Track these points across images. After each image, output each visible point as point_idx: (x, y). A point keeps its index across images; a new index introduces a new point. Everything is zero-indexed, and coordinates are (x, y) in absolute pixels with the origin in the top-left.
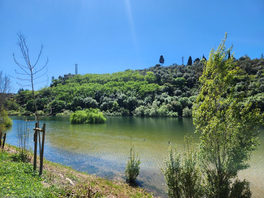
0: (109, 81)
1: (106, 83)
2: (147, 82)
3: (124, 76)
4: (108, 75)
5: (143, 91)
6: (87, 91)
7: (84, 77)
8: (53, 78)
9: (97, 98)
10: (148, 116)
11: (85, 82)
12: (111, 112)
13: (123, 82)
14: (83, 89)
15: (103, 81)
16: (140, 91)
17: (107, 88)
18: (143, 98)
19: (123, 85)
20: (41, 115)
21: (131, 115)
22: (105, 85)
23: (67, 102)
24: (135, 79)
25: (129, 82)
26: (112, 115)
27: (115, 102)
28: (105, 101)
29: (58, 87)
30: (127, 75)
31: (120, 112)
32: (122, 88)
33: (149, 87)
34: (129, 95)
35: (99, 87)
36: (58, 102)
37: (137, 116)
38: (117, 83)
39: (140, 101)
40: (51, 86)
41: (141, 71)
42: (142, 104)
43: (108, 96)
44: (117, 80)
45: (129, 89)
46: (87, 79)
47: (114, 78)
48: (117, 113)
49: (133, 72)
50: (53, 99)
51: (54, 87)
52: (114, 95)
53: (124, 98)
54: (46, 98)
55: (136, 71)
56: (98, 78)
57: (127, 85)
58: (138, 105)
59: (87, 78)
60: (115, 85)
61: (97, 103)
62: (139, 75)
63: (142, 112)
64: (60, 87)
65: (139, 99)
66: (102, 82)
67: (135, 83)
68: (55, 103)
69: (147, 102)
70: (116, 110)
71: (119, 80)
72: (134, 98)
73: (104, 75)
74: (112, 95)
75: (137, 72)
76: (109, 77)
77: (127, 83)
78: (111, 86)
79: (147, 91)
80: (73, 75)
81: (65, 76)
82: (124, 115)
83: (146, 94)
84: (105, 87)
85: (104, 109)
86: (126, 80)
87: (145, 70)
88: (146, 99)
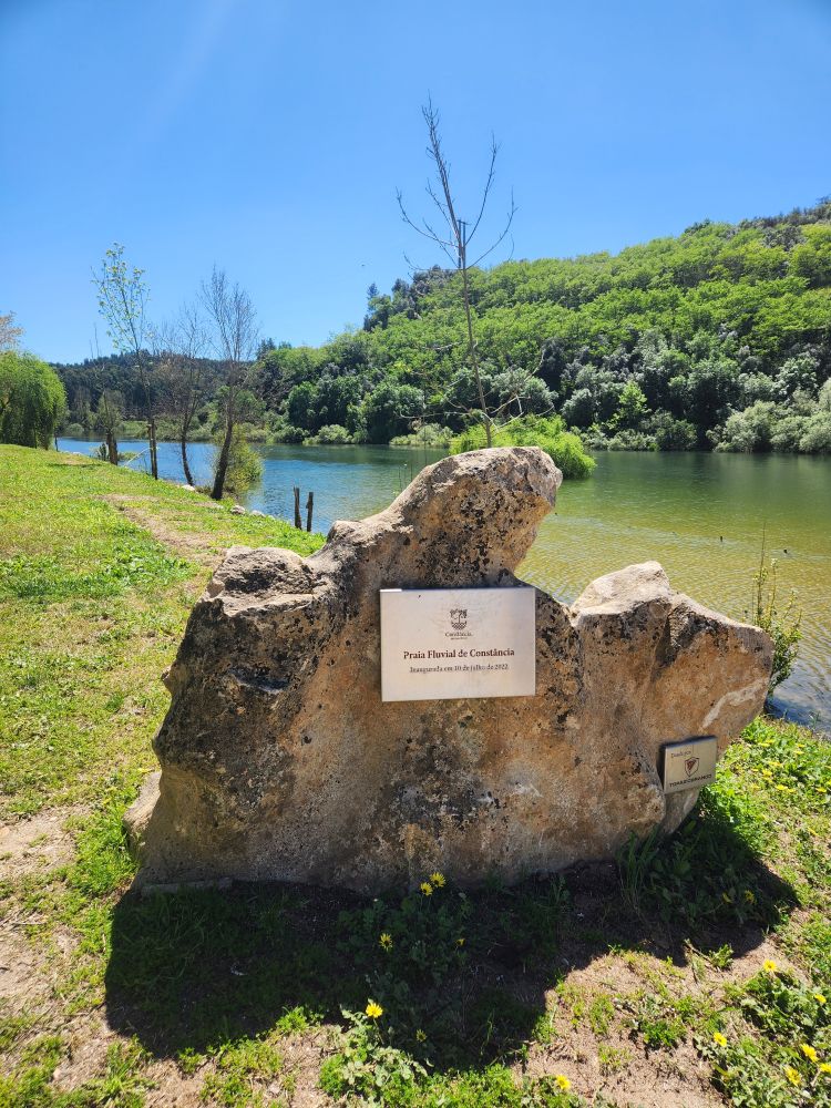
0: (603, 289)
1: (589, 299)
2: (802, 282)
3: (678, 258)
4: (601, 259)
5: (776, 330)
6: (509, 344)
7: (495, 280)
8: (372, 290)
9: (551, 375)
10: (790, 449)
11: (500, 303)
12: (610, 434)
13: (675, 290)
14: (489, 333)
15: (576, 290)
16: (760, 329)
17: (599, 325)
18: (769, 368)
19: (674, 303)
20: (339, 441)
21: (705, 445)
22: (587, 309)
23: (430, 391)
24: (737, 270)
25: (704, 287)
26: (615, 448)
27: (630, 388)
28: (586, 383)
29: (391, 329)
30: (694, 254)
31: (652, 431)
32: (665, 318)
33: (809, 305)
34: (701, 353)
35: (559, 323)
36: (397, 391)
37: (735, 450)
38: (643, 297)
39: (751, 382)
40: (369, 326)
41: (770, 223)
42: (763, 395)
43: (599, 362)
44: (642, 283)
45: (702, 322)
46: (509, 289)
47: (630, 274)
48: (636, 439)
49: (725, 234)
50: (376, 379)
51: (378, 332)
52: (626, 358)
53: (673, 367)
54: (351, 377)
55: (745, 226)
56: (557, 280)
57: (691, 302)
58: (741, 399)
59: (506, 284)
60: (633, 308)
61: (548, 394)
62: (758, 250)
63: (763, 431)
64: (400, 329)
65: (748, 368)
66: (571, 298)
67: (736, 292)
68: (385, 397)
69: (792, 383)
70: (632, 422)
71: (655, 280)
72: (725, 364)
73: (582, 261)
74: (619, 353)
75: (750, 231)
76: (604, 272)
77: (695, 292)
78: (613, 314)
79: (800, 326)
80: (449, 274)
81: (418, 279)
82: (670, 445)
83: (790, 344)
84: (588, 317)
85: (580, 419)
86: (687, 277)
87: (797, 219)
88: (788, 368)
